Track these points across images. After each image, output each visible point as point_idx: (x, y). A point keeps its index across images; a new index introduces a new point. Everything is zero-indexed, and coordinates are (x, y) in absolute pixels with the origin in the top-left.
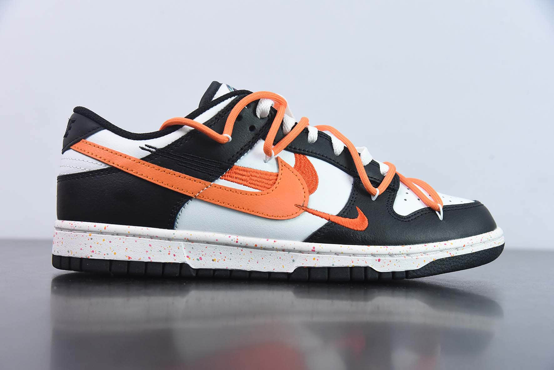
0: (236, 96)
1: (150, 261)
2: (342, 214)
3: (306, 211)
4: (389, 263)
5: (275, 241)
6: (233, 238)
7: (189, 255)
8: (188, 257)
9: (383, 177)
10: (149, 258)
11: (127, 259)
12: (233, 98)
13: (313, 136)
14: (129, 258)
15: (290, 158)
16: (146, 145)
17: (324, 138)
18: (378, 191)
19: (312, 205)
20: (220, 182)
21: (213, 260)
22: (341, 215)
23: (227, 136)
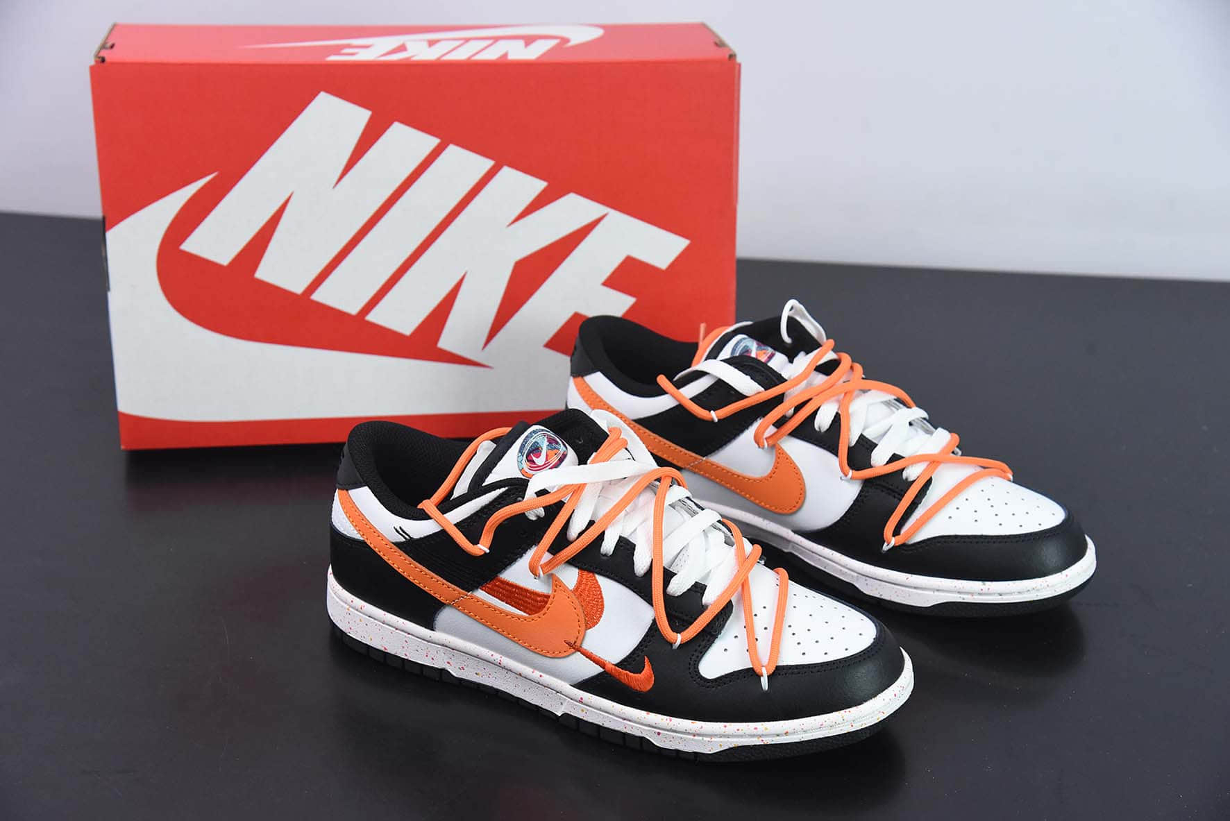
0: (507, 488)
1: (406, 658)
2: (622, 664)
3: (579, 651)
4: (672, 739)
5: (541, 676)
6: (497, 657)
7: (450, 661)
8: (448, 663)
9: (703, 608)
10: (406, 655)
11: (383, 649)
12: (503, 490)
13: (608, 546)
14: (385, 649)
15: (570, 577)
16: (400, 528)
17: (626, 547)
18: (679, 639)
19: (586, 646)
20: (480, 594)
21: (476, 674)
22: (620, 665)
23: (483, 547)
